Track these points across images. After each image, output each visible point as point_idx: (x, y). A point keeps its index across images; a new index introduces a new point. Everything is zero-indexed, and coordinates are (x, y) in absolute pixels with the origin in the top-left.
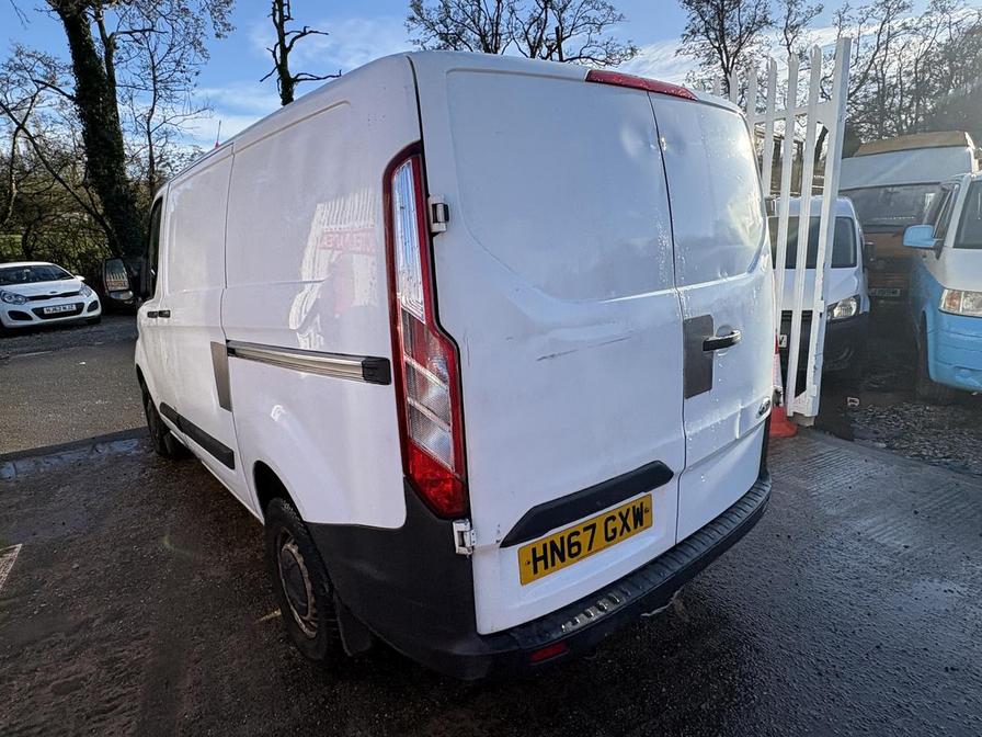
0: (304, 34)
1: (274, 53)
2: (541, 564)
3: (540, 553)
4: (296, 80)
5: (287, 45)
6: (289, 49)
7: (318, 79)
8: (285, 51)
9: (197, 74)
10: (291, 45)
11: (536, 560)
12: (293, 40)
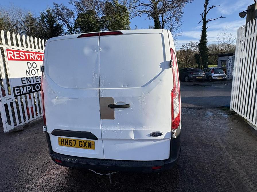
0: (212, 7)
1: (202, 15)
2: (63, 143)
3: (62, 141)
4: (208, 21)
5: (207, 12)
6: (207, 13)
7: (215, 19)
8: (206, 14)
9: (181, 25)
10: (208, 12)
11: (62, 142)
12: (209, 10)
